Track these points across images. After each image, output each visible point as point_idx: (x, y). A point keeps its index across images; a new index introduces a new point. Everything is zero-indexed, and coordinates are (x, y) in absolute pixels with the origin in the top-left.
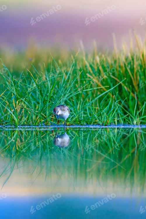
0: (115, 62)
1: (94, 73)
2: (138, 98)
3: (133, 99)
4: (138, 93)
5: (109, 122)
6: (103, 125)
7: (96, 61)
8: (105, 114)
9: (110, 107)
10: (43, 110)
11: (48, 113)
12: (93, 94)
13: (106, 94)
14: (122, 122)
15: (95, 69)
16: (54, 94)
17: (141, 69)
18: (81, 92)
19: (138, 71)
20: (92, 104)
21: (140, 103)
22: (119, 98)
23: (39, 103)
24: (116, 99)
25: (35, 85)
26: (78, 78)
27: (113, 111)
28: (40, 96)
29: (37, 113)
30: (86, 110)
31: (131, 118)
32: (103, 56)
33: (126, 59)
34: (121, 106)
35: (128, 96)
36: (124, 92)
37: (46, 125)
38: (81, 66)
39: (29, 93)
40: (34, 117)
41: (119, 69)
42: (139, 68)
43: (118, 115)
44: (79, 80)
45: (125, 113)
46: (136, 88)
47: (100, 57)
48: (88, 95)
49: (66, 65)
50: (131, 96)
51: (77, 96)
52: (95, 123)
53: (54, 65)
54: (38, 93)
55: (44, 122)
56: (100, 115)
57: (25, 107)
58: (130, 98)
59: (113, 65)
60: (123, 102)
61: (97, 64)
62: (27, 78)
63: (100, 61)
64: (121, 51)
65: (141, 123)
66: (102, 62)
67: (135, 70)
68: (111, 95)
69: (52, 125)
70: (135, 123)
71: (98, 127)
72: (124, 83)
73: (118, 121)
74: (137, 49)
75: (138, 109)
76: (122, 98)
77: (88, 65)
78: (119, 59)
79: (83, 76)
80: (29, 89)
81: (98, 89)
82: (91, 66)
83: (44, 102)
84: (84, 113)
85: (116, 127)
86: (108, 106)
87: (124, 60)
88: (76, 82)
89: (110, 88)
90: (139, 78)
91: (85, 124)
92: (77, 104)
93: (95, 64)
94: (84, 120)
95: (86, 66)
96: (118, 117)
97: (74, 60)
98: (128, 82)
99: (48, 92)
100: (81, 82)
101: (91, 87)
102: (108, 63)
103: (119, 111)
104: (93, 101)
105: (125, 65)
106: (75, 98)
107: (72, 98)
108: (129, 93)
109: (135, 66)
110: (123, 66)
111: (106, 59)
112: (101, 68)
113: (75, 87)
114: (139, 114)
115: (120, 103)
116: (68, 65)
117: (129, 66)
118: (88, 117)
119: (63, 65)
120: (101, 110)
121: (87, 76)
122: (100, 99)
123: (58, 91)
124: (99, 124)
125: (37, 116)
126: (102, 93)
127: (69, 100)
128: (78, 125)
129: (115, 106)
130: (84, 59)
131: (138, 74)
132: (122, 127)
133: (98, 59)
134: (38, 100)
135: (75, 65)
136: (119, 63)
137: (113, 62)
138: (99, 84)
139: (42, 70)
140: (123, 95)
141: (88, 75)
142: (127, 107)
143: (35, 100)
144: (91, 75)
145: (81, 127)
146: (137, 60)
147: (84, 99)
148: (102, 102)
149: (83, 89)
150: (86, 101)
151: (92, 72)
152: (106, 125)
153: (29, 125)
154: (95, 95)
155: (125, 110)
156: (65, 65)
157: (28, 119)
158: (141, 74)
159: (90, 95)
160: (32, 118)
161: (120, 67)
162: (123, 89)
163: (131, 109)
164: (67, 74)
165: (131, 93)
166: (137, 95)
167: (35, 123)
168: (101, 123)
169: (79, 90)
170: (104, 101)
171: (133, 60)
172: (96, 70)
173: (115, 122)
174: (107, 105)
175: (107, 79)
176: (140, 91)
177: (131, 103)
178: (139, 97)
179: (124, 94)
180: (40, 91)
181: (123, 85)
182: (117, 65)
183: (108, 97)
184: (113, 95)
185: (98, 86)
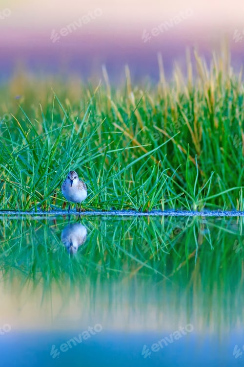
0: (162, 103)
1: (126, 123)
2: (200, 165)
3: (192, 166)
4: (200, 157)
5: (151, 205)
6: (140, 211)
7: (130, 102)
8: (144, 192)
9: (153, 180)
10: (38, 185)
11: (46, 189)
12: (123, 158)
13: (146, 157)
14: (174, 206)
15: (127, 115)
16: (57, 157)
17: (206, 115)
18: (103, 154)
19: (201, 119)
20: (123, 174)
21: (203, 174)
22: (169, 164)
23: (31, 173)
24: (162, 166)
25: (24, 142)
26: (99, 130)
27: (158, 187)
28: (33, 160)
29: (29, 190)
30: (111, 185)
31: (189, 199)
32: (141, 92)
33: (181, 98)
34: (171, 179)
35: (184, 161)
36: (177, 156)
37: (43, 210)
38: (103, 110)
39: (15, 155)
40: (23, 197)
41: (167, 115)
42: (203, 113)
43: (167, 193)
44: (99, 133)
45: (178, 191)
46: (198, 148)
47: (136, 94)
48: (115, 159)
49: (79, 108)
50: (188, 161)
51: (97, 161)
52: (127, 208)
53: (57, 108)
54: (30, 155)
55: (40, 206)
56: (135, 194)
57: (8, 179)
58: (188, 165)
59: (159, 109)
60: (175, 171)
61: (131, 107)
62: (12, 130)
63: (136, 101)
64: (171, 84)
65: (206, 207)
66: (139, 102)
67: (197, 118)
68: (155, 160)
69: (53, 210)
70: (195, 207)
71: (131, 214)
72: (177, 139)
73: (166, 204)
74: (199, 82)
75: (201, 183)
76: (173, 165)
77: (116, 108)
78: (168, 98)
79: (107, 126)
80: (15, 149)
81: (132, 150)
82: (120, 110)
83: (41, 171)
84: (109, 191)
85: (163, 215)
86: (150, 178)
87: (177, 99)
88: (96, 137)
89: (153, 147)
90: (202, 130)
91: (110, 208)
92: (97, 175)
93: (128, 106)
94: (108, 203)
95: (112, 110)
96: (167, 197)
97: (91, 99)
98: (183, 138)
99: (46, 153)
100: (104, 136)
101: (121, 146)
102: (149, 105)
103: (168, 188)
104: (124, 169)
105: (179, 108)
106: (92, 164)
107: (87, 164)
108: (186, 156)
109: (196, 111)
110: (176, 110)
111: (147, 98)
112: (137, 113)
113: (93, 145)
114: (203, 192)
115: (170, 173)
116: (82, 107)
117: (186, 111)
118: (115, 196)
119: (74, 109)
120: (137, 185)
121: (113, 126)
122: (136, 167)
123: (63, 153)
124: (133, 210)
125: (27, 196)
126: (139, 156)
127: (83, 168)
128: (98, 210)
129: (160, 178)
130: (109, 97)
131: (201, 123)
132: (173, 214)
133: (132, 97)
134: (29, 167)
135: (94, 108)
136: (169, 104)
137: (158, 104)
138: (135, 140)
139: (37, 116)
140: (175, 160)
141: (116, 125)
142: (181, 180)
143: (24, 167)
144: (121, 124)
145: (102, 213)
146: (200, 100)
147: (108, 167)
148: (140, 172)
149: (107, 149)
150: (112, 170)
151: (121, 120)
152: (145, 212)
153: (15, 211)
154: (126, 160)
155: (179, 185)
156: (76, 108)
157: (12, 200)
158: (206, 124)
159: (119, 159)
160: (19, 198)
161: (170, 111)
162: (176, 150)
163: (188, 184)
164: (79, 123)
165: (189, 157)
166: (199, 160)
167: (24, 208)
168: (137, 208)
169: (100, 150)
170: (142, 169)
171: (192, 99)
172: (129, 117)
173: (161, 207)
174: (148, 176)
175: (147, 133)
176: (203, 154)
177: (188, 174)
178: (203, 163)
179: (177, 158)
180: (34, 153)
181: (175, 142)
182: (165, 108)
183: (150, 163)
184: (158, 160)
185: (132, 144)
